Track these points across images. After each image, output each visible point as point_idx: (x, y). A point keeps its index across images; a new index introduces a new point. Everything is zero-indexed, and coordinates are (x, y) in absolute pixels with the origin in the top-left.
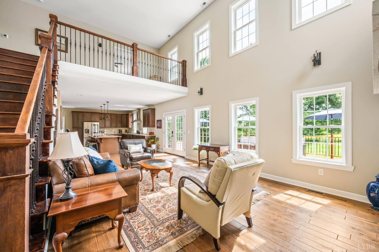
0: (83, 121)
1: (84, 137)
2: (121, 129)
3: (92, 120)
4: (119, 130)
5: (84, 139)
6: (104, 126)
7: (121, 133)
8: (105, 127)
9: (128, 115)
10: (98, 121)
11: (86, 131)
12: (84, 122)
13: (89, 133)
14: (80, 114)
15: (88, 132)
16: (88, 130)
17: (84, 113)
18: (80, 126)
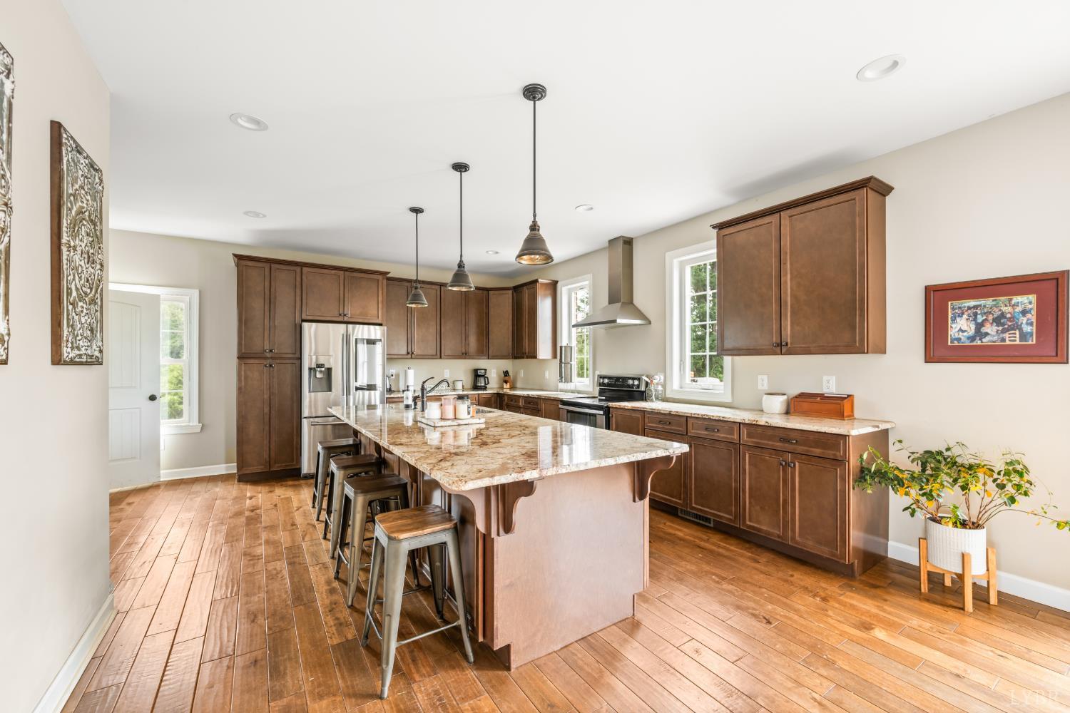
0: (298, 320)
1: (306, 413)
2: (482, 363)
3: (349, 311)
4: (476, 371)
5: (305, 423)
6: (404, 352)
7: (485, 388)
8: (410, 355)
9: (526, 291)
10: (379, 321)
11: (319, 375)
12: (305, 325)
13: (330, 390)
14: (283, 276)
15: (324, 383)
16: (329, 370)
17: (305, 270)
18: (283, 343)
